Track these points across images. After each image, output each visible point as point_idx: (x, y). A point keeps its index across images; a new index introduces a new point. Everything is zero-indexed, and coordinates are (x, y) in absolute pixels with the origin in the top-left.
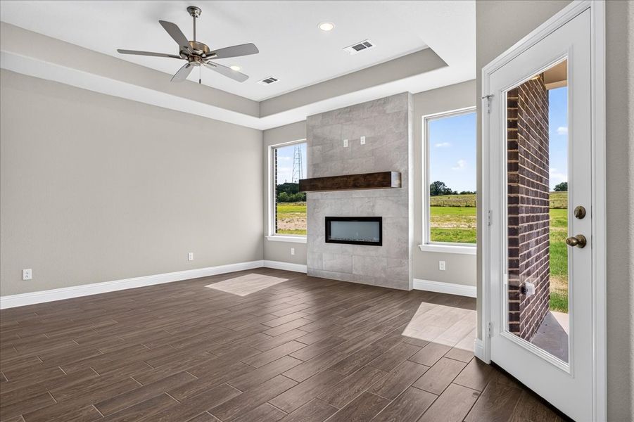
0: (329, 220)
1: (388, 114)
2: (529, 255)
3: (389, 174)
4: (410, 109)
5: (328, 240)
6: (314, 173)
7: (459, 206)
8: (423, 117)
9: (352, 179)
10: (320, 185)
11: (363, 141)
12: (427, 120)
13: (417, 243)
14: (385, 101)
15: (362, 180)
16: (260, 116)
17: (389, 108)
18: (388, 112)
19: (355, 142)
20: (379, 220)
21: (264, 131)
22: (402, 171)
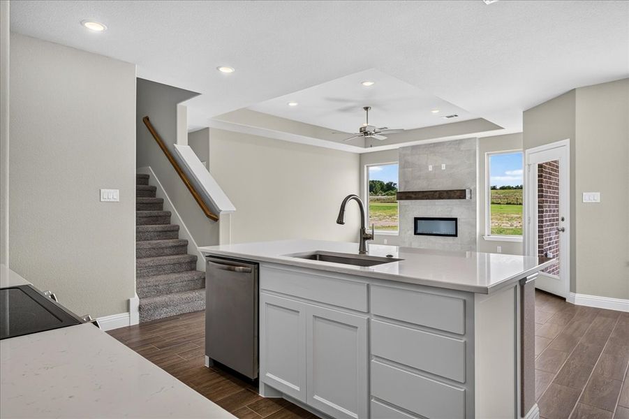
0: (416, 219)
1: (462, 151)
2: (551, 239)
3: (465, 190)
4: (477, 148)
5: (416, 233)
6: (405, 187)
7: (499, 204)
8: (486, 153)
9: (438, 193)
10: (413, 196)
11: (444, 166)
12: (488, 154)
13: (482, 235)
14: (461, 141)
15: (445, 194)
16: (365, 147)
17: (463, 147)
18: (462, 149)
19: (437, 168)
20: (455, 220)
21: (360, 154)
22: (472, 188)
